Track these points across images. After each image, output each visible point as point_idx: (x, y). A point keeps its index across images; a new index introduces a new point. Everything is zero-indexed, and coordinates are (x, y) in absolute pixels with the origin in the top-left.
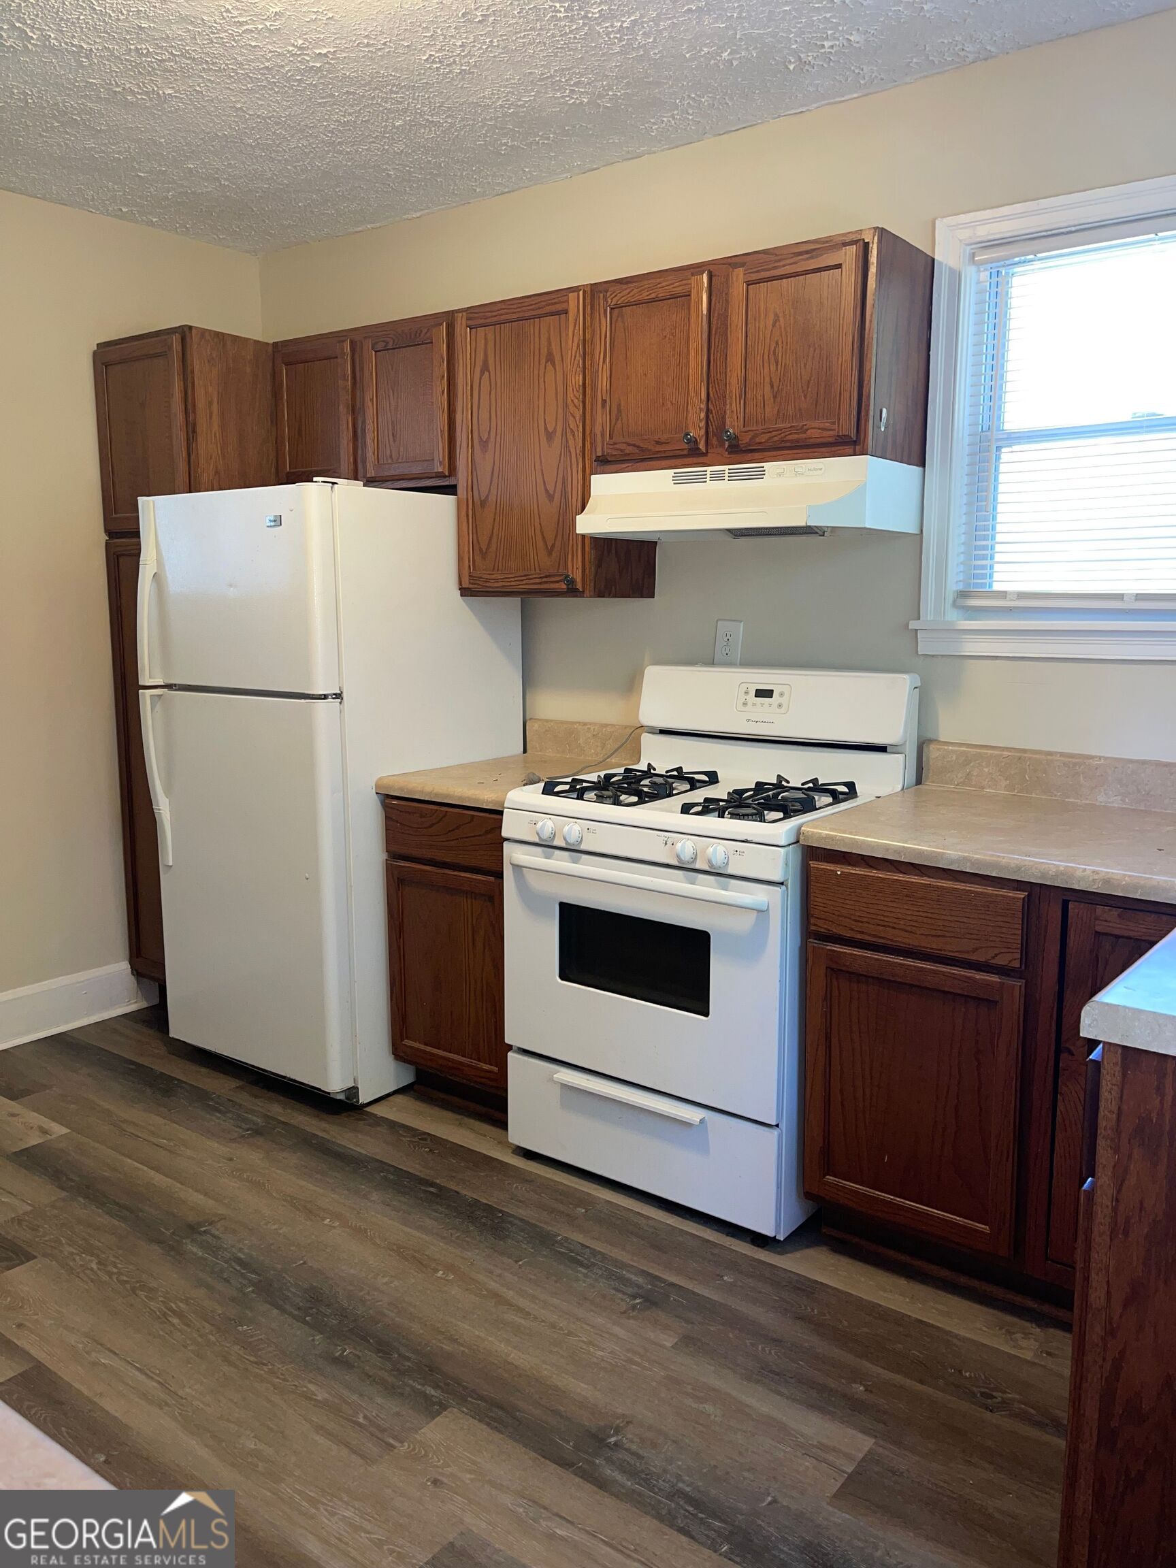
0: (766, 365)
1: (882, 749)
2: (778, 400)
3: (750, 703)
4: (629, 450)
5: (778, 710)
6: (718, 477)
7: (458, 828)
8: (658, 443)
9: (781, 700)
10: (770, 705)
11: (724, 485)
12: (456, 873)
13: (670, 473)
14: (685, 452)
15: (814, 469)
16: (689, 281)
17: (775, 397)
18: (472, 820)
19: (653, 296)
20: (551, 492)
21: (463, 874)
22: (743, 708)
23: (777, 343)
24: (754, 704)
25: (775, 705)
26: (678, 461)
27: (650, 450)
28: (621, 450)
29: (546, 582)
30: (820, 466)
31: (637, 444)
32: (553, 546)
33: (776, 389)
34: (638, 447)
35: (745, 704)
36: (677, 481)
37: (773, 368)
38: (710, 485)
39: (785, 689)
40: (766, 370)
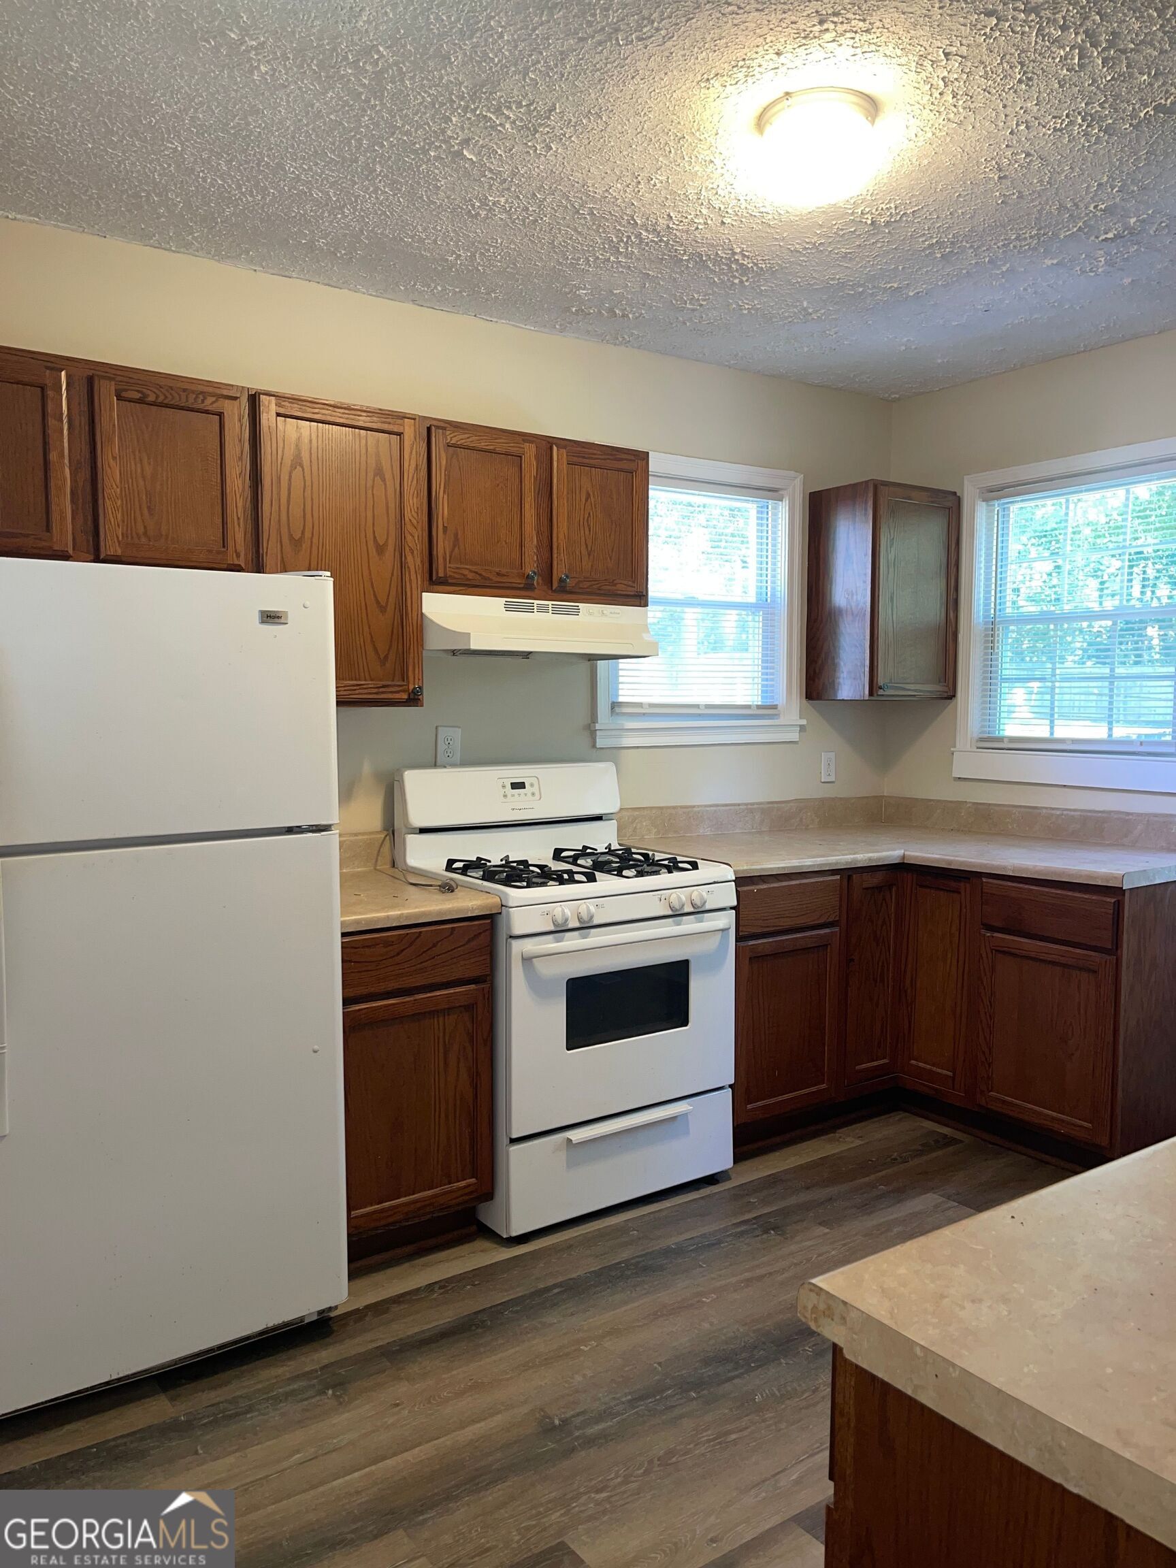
0: (582, 528)
1: (598, 818)
2: (591, 557)
3: (509, 796)
4: (470, 576)
5: (534, 798)
6: (543, 610)
7: (434, 945)
8: (498, 574)
9: (533, 790)
10: (526, 794)
11: (549, 616)
12: (429, 995)
13: (504, 600)
14: (522, 586)
15: (614, 613)
16: (522, 446)
17: (589, 555)
18: (452, 933)
19: (491, 447)
20: (383, 604)
21: (438, 993)
22: (505, 800)
23: (589, 514)
24: (513, 795)
25: (529, 794)
26: (508, 592)
27: (492, 580)
28: (464, 575)
29: (383, 693)
30: (618, 611)
31: (479, 572)
32: (386, 657)
33: (589, 549)
34: (480, 575)
35: (505, 796)
36: (508, 608)
37: (587, 532)
38: (536, 615)
39: (534, 780)
40: (582, 532)
